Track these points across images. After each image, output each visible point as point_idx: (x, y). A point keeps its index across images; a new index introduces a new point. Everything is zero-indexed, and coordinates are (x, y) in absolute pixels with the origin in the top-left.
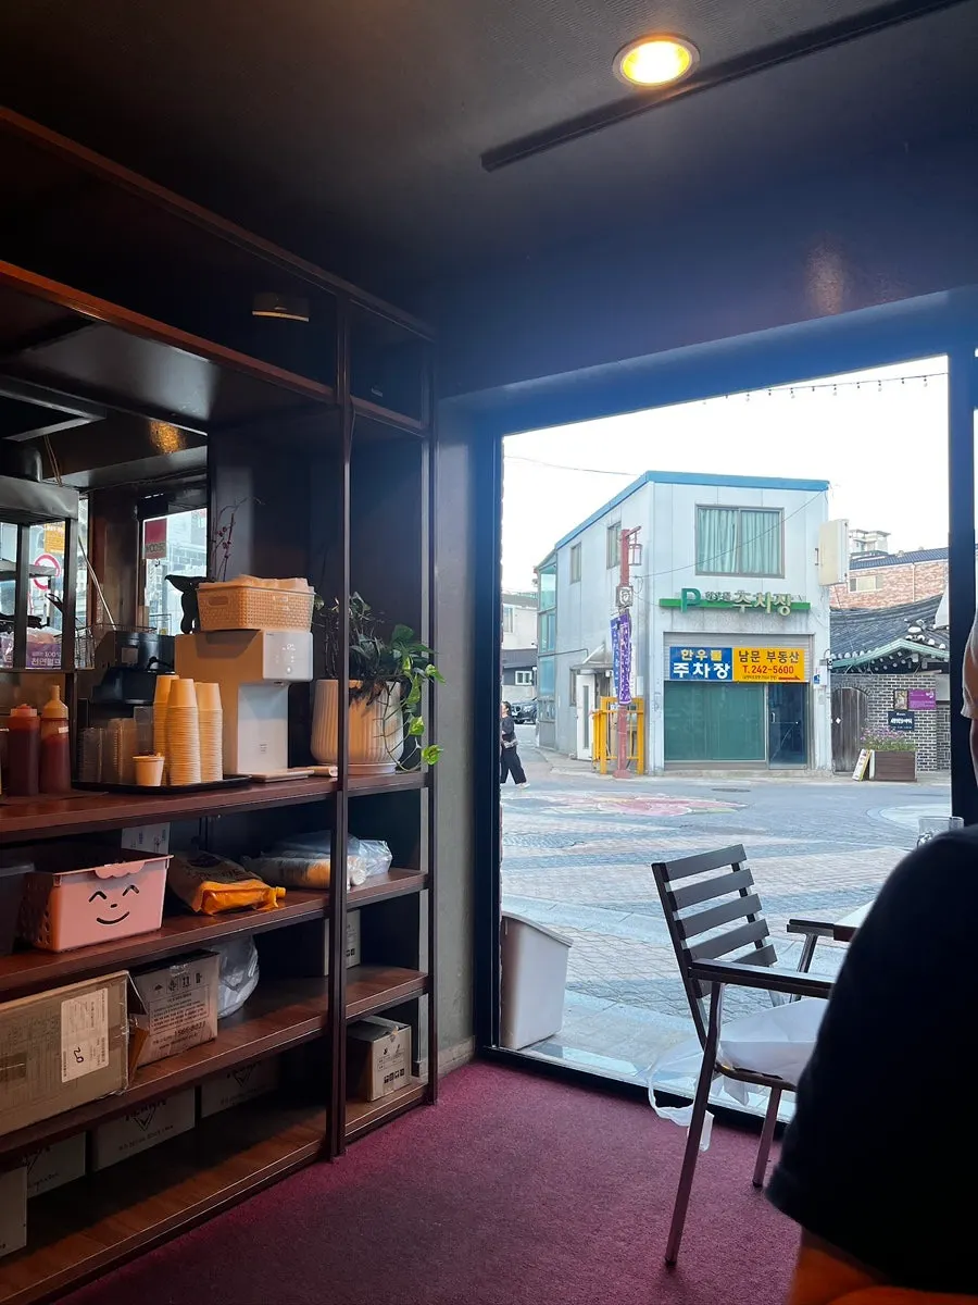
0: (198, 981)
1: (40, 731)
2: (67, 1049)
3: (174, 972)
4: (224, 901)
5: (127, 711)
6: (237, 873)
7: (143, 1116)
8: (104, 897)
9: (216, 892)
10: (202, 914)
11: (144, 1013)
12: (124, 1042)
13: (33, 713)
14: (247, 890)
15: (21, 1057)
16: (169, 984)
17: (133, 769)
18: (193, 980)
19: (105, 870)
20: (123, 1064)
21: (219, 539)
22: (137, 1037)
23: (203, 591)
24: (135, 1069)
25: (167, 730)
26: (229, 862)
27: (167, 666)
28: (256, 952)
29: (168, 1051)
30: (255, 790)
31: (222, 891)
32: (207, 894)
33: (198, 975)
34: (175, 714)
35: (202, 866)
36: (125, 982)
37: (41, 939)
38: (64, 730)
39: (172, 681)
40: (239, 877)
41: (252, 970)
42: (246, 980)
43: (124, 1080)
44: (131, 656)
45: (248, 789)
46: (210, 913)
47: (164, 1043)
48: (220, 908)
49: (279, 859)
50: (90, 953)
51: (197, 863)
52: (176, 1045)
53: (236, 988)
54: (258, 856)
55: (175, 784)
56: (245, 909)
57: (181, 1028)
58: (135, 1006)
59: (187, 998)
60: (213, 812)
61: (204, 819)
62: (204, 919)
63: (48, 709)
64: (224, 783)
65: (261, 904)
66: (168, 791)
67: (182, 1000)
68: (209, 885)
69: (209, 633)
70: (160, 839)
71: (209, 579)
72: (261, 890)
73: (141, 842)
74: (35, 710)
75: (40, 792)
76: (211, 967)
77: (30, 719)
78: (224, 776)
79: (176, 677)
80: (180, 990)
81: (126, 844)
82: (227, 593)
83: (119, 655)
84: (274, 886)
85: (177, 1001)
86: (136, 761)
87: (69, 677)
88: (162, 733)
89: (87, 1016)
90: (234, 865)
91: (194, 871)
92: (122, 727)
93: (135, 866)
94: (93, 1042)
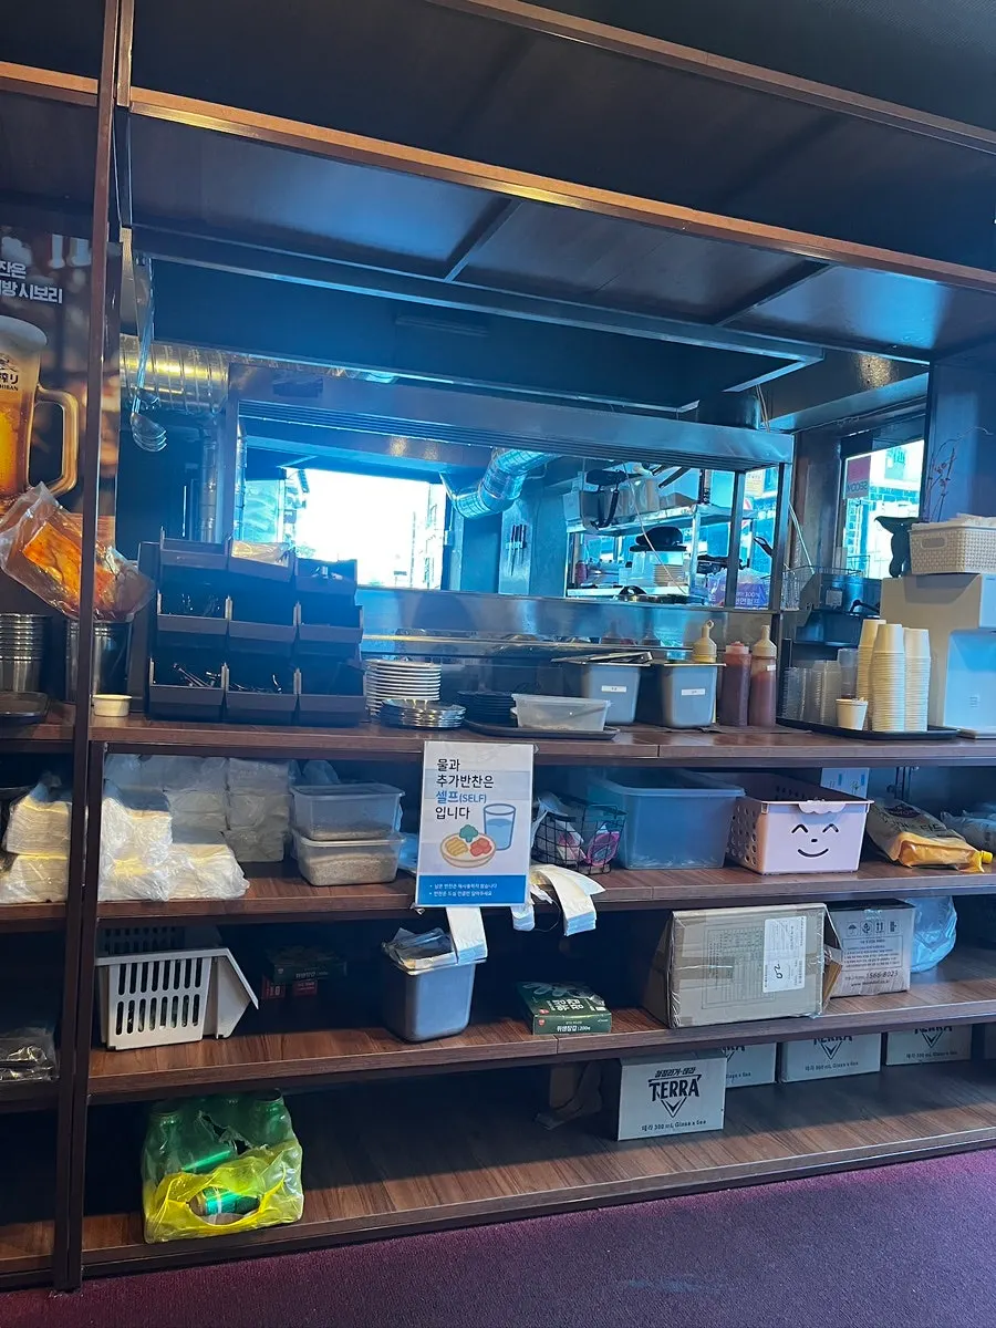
0: (892, 930)
1: (750, 667)
2: (768, 963)
3: (869, 915)
4: (924, 855)
5: (832, 654)
6: (940, 829)
7: (831, 1044)
8: (806, 831)
9: (916, 845)
10: (897, 863)
11: (839, 948)
12: (819, 969)
13: (745, 650)
14: (950, 849)
15: (729, 960)
16: (863, 925)
17: (835, 711)
18: (887, 926)
19: (808, 806)
20: (818, 990)
21: (936, 475)
22: (830, 970)
23: (916, 532)
24: (828, 998)
25: (871, 673)
26: (928, 816)
27: (871, 609)
28: (955, 914)
29: (859, 990)
30: (962, 745)
31: (922, 844)
32: (906, 845)
33: (892, 924)
34: (879, 660)
35: (900, 815)
36: (823, 915)
37: (748, 859)
38: (772, 668)
39: (880, 626)
40: (939, 833)
41: (950, 932)
42: (944, 940)
43: (817, 1006)
44: (835, 599)
45: (957, 743)
46: (909, 865)
47: (855, 981)
48: (917, 862)
49: (985, 822)
50: (791, 881)
51: (893, 811)
52: (868, 986)
53: (931, 945)
54: (960, 815)
55: (877, 728)
56: (949, 868)
57: (873, 972)
58: (830, 939)
59: (879, 944)
60: (912, 763)
61: (901, 769)
62: (900, 869)
63: (758, 648)
64: (927, 734)
65: (965, 866)
66: (869, 736)
67: (875, 944)
68: (908, 836)
69: (918, 576)
70: (859, 784)
71: (920, 520)
72: (967, 851)
73: (840, 783)
74: (747, 648)
75: (748, 724)
76: (906, 918)
77: (743, 656)
78: (929, 728)
79: (883, 622)
80: (874, 934)
81: (826, 782)
82: (943, 534)
83: (823, 598)
84: (980, 850)
85: (869, 945)
86: (837, 704)
87: (775, 617)
88: (866, 678)
89: (787, 939)
90: (934, 820)
91: (891, 819)
92: (825, 669)
93: (836, 806)
94: (791, 962)
